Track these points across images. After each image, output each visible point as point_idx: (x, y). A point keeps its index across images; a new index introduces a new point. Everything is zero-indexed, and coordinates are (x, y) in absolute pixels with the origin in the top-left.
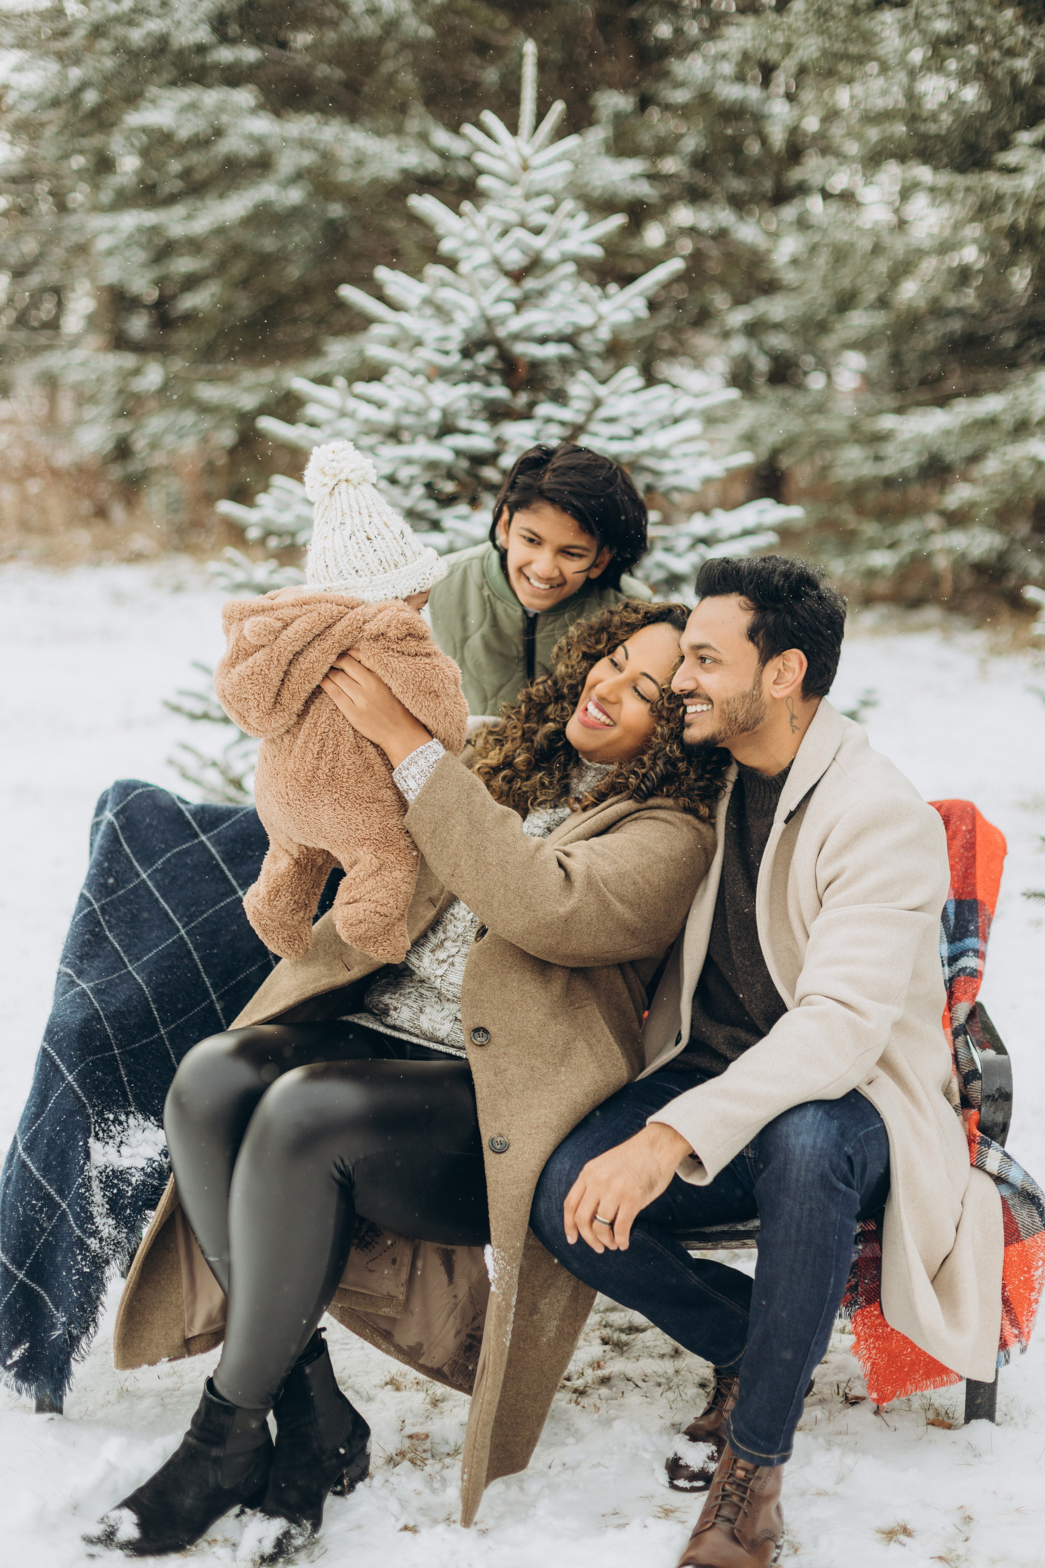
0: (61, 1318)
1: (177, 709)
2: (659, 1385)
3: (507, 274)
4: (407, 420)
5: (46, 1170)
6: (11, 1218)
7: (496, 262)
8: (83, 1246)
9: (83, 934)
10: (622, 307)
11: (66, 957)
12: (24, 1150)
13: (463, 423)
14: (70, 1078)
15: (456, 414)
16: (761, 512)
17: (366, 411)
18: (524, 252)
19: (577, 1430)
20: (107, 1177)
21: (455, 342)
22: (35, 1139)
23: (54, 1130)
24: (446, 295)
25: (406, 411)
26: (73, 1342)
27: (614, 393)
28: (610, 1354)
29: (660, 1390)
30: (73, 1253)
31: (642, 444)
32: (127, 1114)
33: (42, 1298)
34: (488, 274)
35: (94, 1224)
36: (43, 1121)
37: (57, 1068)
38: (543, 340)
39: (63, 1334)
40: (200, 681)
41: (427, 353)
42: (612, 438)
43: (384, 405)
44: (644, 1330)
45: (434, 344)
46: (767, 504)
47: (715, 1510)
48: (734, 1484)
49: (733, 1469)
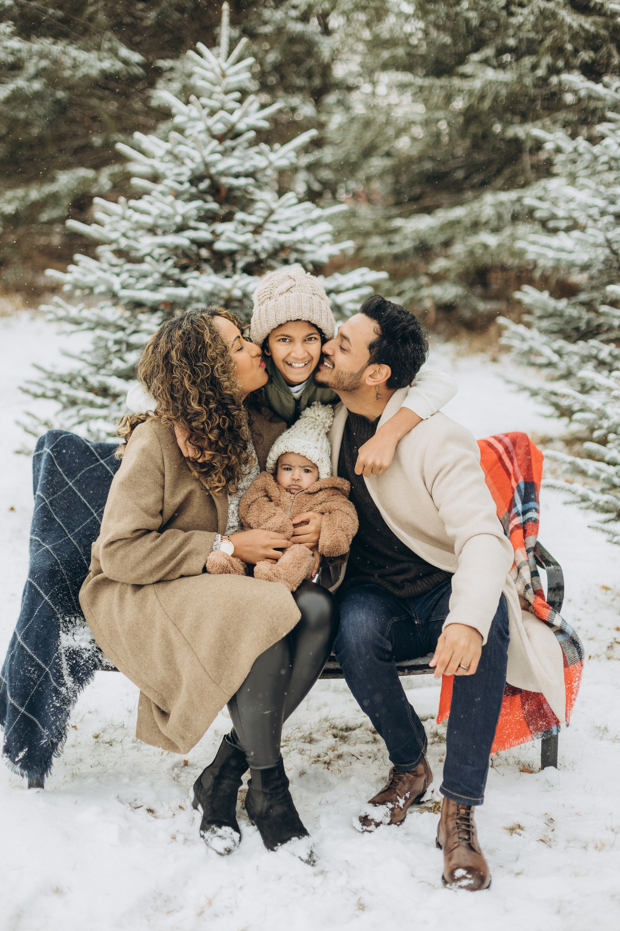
0: (46, 732)
1: (27, 391)
2: (370, 758)
3: (214, 137)
4: (161, 222)
5: (36, 649)
6: (16, 679)
7: (209, 130)
8: (57, 692)
9: (42, 518)
10: (283, 157)
11: (34, 531)
12: (22, 639)
13: (192, 224)
14: (46, 598)
15: (189, 218)
16: (363, 275)
18: (225, 124)
19: (330, 783)
20: (70, 653)
21: (185, 177)
23: (39, 627)
24: (181, 149)
25: (160, 216)
26: (54, 746)
27: (281, 206)
28: (339, 743)
29: (371, 760)
31: (297, 236)
32: (75, 618)
33: (35, 722)
34: (204, 137)
35: (63, 679)
36: (32, 623)
37: (38, 593)
38: (237, 176)
39: (48, 741)
40: (36, 375)
41: (169, 182)
42: (280, 232)
43: (148, 213)
44: (354, 729)
45: (173, 178)
46: (364, 270)
47: (456, 835)
48: (461, 819)
49: (458, 810)
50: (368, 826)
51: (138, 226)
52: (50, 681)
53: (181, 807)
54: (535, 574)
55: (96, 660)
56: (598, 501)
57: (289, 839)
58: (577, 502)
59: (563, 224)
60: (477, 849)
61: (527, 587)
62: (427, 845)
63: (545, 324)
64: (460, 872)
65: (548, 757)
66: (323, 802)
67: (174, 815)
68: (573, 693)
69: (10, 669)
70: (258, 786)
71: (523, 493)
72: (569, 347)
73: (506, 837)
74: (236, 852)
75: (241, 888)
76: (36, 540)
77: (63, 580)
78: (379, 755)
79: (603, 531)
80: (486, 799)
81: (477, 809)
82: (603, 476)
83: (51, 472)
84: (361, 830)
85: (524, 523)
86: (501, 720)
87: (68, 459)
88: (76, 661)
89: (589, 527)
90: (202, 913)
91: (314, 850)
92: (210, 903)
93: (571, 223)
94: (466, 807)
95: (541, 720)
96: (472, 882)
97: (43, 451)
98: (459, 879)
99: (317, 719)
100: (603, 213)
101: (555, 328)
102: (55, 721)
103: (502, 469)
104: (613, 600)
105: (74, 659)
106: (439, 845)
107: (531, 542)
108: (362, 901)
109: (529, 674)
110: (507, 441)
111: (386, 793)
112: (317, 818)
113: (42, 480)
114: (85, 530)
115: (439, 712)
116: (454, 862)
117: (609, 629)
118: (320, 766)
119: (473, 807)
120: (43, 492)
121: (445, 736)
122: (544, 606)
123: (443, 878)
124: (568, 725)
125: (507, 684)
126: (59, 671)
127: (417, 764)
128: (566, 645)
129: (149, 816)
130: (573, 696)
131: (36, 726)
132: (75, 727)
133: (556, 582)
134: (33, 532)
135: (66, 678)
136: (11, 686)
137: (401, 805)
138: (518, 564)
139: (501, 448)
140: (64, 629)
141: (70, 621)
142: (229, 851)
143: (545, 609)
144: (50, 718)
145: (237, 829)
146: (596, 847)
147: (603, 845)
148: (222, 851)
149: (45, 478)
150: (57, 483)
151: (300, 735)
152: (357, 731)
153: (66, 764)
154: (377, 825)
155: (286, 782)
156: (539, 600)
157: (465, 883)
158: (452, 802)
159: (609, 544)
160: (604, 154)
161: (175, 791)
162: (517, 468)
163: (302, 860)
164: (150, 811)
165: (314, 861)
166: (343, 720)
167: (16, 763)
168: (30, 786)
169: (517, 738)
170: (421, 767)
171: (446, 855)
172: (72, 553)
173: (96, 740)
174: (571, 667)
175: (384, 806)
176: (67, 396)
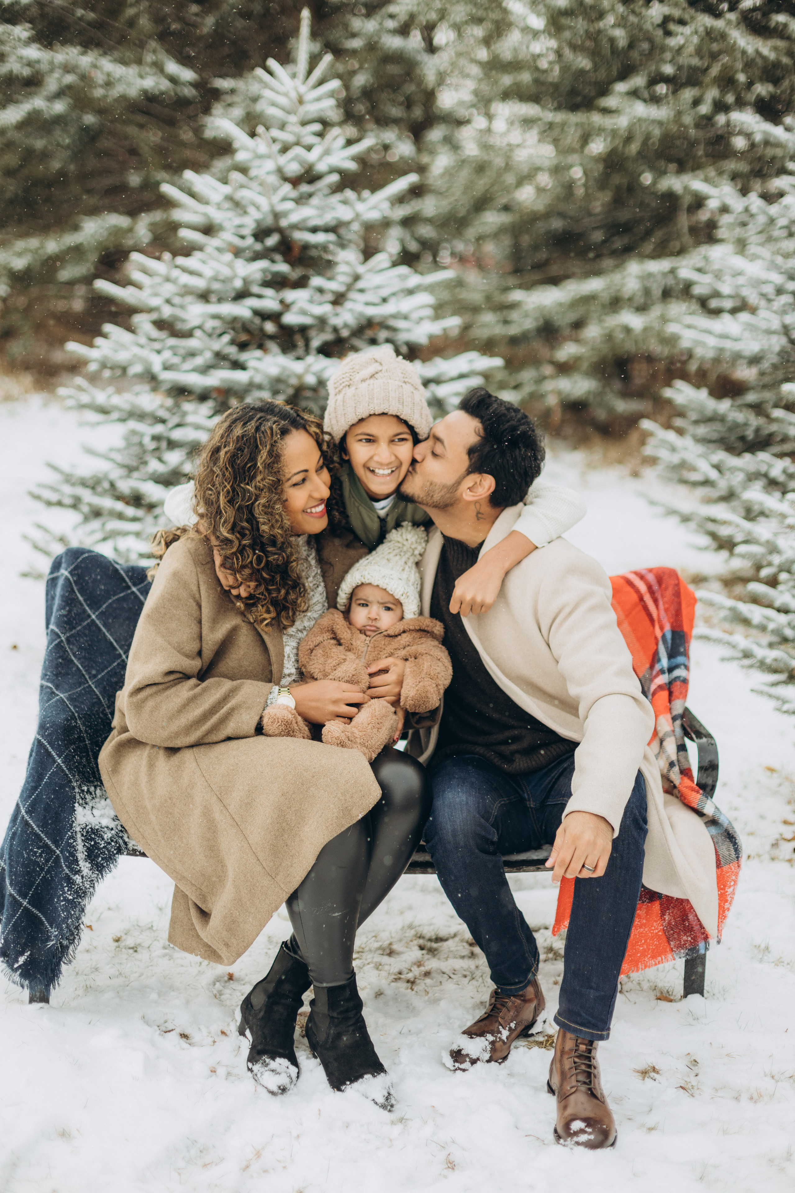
0: (54, 932)
1: (37, 498)
2: (465, 976)
3: (286, 179)
4: (216, 286)
5: (43, 825)
6: (18, 862)
7: (280, 170)
8: (70, 882)
9: (57, 659)
10: (374, 208)
11: (46, 675)
12: (26, 812)
13: (255, 289)
14: (59, 761)
15: (252, 282)
16: (471, 361)
17: (185, 279)
18: (301, 164)
19: (414, 1008)
20: (87, 832)
21: (248, 230)
22: (35, 805)
23: (49, 798)
24: (244, 194)
25: (215, 279)
26: (64, 949)
27: (369, 271)
28: (427, 957)
29: (466, 980)
30: (62, 885)
31: (389, 309)
32: (95, 787)
33: (40, 919)
34: (273, 179)
35: (78, 865)
36: (40, 793)
37: (49, 754)
38: (314, 230)
39: (56, 944)
40: (52, 477)
41: (227, 236)
42: (367, 304)
43: (198, 274)
44: (447, 940)
45: (233, 231)
46: (473, 355)
47: (574, 1078)
48: (580, 1057)
49: (577, 1046)
50: (461, 1063)
51: (187, 291)
52: (61, 866)
53: (223, 1033)
54: (682, 748)
55: (121, 841)
56: (764, 658)
57: (361, 1076)
58: (738, 659)
59: (728, 304)
60: (599, 1096)
61: (672, 765)
62: (536, 1089)
63: (702, 430)
64: (577, 1125)
65: (693, 982)
66: (405, 1031)
67: (214, 1042)
68: (726, 901)
69: (11, 850)
70: (323, 1008)
71: (670, 645)
72: (732, 461)
73: (636, 1081)
74: (293, 1091)
75: (298, 1136)
76: (48, 687)
77: (81, 739)
78: (478, 973)
79: (770, 696)
80: (612, 1033)
81: (600, 1044)
82: (771, 626)
83: (69, 601)
84: (453, 1068)
85: (670, 683)
86: (634, 932)
87: (90, 584)
88: (95, 842)
89: (752, 690)
90: (247, 1166)
91: (392, 1092)
92: (258, 1155)
93: (738, 304)
94: (586, 1042)
95: (685, 934)
96: (592, 1137)
97: (59, 574)
98: (576, 1134)
99: (400, 926)
100: (780, 291)
101: (715, 436)
102: (67, 918)
103: (643, 613)
104: (780, 785)
105: (92, 839)
106: (551, 1090)
107: (678, 707)
108: (451, 1158)
109: (672, 874)
110: (651, 578)
111: (484, 1022)
112: (397, 1051)
113: (57, 610)
114: (111, 676)
115: (556, 921)
116: (569, 1111)
117: (774, 822)
118: (402, 986)
119: (596, 1042)
120: (58, 625)
121: (562, 952)
122: (693, 790)
123: (556, 1131)
124: (719, 942)
125: (643, 886)
126: (72, 855)
127: (525, 986)
128: (720, 839)
129: (183, 1042)
130: (727, 905)
131: (42, 923)
132: (90, 927)
133: (709, 758)
134: (44, 676)
135: (82, 863)
136: (11, 871)
137: (504, 1037)
138: (661, 734)
139: (642, 587)
140: (81, 801)
141: (88, 792)
142: (283, 1090)
143: (694, 794)
144: (60, 915)
145: (294, 1062)
146: (751, 1098)
147: (760, 1096)
148: (275, 1089)
149: (61, 608)
150: (76, 614)
151: (377, 945)
152: (450, 943)
153: (77, 973)
154: (474, 1062)
155: (359, 1005)
156: (687, 781)
157: (583, 1138)
158: (569, 1035)
159: (777, 713)
160: (783, 216)
161: (216, 1012)
162: (662, 612)
163: (376, 1103)
164: (184, 1036)
165: (392, 1106)
166: (432, 928)
167: (15, 970)
168: (32, 1000)
169: (654, 957)
170: (530, 990)
171: (559, 1102)
172: (93, 705)
173: (116, 944)
174: (725, 868)
175: (483, 1038)
176: (90, 505)
